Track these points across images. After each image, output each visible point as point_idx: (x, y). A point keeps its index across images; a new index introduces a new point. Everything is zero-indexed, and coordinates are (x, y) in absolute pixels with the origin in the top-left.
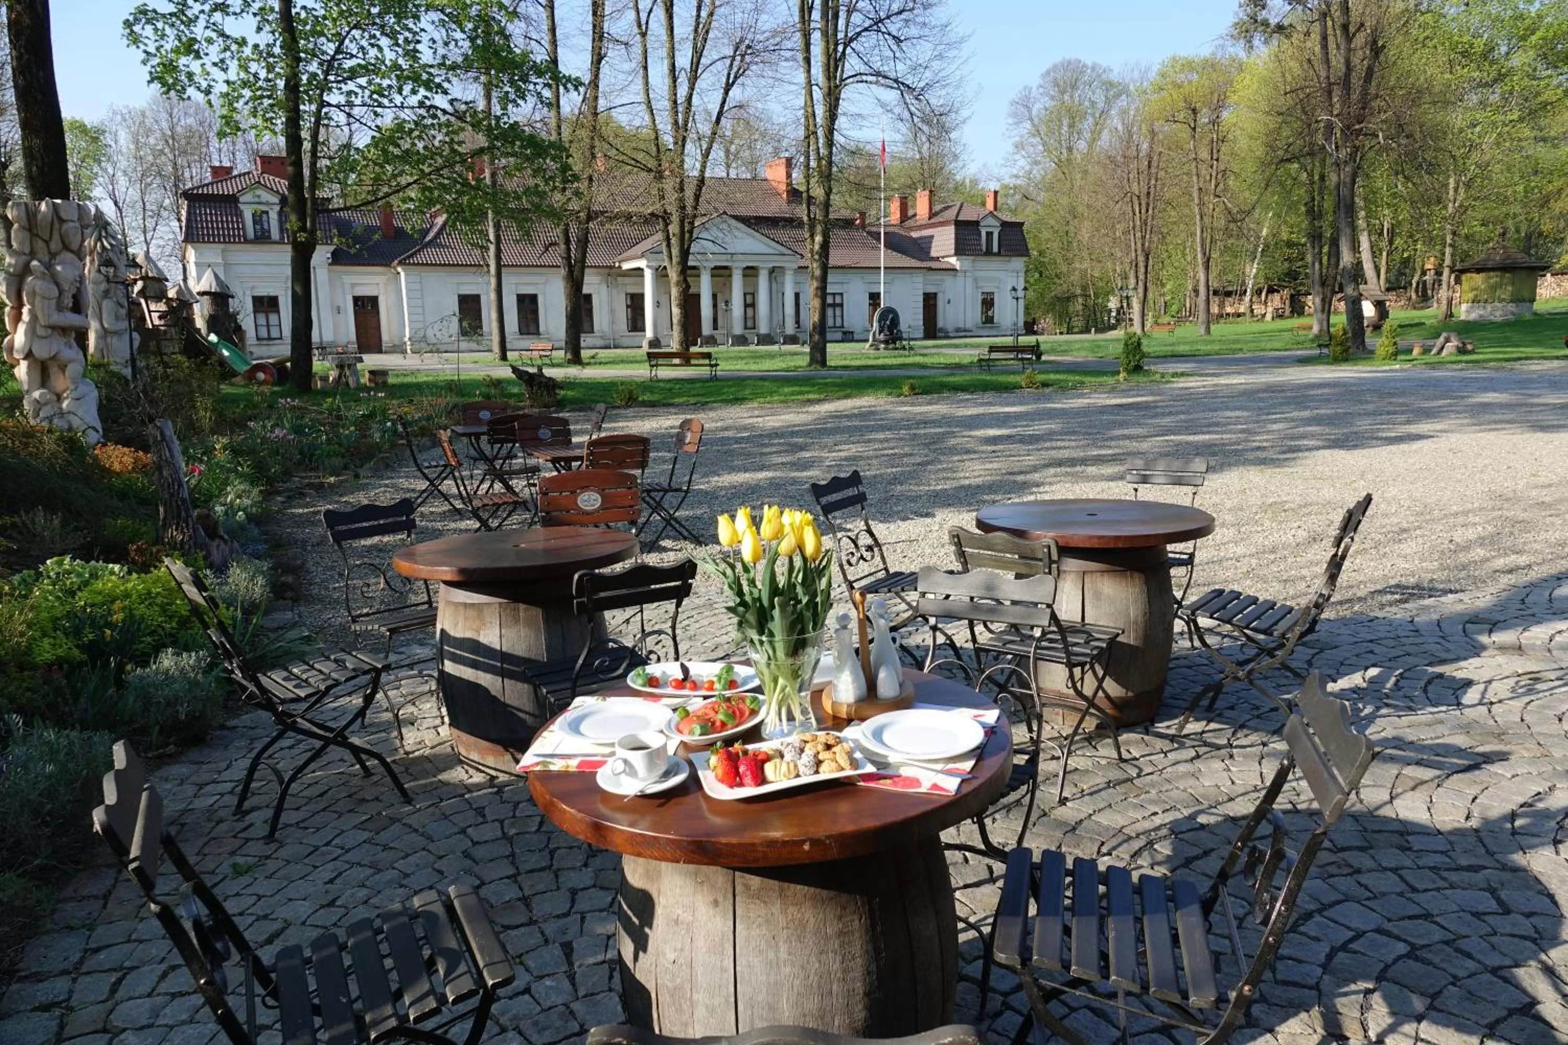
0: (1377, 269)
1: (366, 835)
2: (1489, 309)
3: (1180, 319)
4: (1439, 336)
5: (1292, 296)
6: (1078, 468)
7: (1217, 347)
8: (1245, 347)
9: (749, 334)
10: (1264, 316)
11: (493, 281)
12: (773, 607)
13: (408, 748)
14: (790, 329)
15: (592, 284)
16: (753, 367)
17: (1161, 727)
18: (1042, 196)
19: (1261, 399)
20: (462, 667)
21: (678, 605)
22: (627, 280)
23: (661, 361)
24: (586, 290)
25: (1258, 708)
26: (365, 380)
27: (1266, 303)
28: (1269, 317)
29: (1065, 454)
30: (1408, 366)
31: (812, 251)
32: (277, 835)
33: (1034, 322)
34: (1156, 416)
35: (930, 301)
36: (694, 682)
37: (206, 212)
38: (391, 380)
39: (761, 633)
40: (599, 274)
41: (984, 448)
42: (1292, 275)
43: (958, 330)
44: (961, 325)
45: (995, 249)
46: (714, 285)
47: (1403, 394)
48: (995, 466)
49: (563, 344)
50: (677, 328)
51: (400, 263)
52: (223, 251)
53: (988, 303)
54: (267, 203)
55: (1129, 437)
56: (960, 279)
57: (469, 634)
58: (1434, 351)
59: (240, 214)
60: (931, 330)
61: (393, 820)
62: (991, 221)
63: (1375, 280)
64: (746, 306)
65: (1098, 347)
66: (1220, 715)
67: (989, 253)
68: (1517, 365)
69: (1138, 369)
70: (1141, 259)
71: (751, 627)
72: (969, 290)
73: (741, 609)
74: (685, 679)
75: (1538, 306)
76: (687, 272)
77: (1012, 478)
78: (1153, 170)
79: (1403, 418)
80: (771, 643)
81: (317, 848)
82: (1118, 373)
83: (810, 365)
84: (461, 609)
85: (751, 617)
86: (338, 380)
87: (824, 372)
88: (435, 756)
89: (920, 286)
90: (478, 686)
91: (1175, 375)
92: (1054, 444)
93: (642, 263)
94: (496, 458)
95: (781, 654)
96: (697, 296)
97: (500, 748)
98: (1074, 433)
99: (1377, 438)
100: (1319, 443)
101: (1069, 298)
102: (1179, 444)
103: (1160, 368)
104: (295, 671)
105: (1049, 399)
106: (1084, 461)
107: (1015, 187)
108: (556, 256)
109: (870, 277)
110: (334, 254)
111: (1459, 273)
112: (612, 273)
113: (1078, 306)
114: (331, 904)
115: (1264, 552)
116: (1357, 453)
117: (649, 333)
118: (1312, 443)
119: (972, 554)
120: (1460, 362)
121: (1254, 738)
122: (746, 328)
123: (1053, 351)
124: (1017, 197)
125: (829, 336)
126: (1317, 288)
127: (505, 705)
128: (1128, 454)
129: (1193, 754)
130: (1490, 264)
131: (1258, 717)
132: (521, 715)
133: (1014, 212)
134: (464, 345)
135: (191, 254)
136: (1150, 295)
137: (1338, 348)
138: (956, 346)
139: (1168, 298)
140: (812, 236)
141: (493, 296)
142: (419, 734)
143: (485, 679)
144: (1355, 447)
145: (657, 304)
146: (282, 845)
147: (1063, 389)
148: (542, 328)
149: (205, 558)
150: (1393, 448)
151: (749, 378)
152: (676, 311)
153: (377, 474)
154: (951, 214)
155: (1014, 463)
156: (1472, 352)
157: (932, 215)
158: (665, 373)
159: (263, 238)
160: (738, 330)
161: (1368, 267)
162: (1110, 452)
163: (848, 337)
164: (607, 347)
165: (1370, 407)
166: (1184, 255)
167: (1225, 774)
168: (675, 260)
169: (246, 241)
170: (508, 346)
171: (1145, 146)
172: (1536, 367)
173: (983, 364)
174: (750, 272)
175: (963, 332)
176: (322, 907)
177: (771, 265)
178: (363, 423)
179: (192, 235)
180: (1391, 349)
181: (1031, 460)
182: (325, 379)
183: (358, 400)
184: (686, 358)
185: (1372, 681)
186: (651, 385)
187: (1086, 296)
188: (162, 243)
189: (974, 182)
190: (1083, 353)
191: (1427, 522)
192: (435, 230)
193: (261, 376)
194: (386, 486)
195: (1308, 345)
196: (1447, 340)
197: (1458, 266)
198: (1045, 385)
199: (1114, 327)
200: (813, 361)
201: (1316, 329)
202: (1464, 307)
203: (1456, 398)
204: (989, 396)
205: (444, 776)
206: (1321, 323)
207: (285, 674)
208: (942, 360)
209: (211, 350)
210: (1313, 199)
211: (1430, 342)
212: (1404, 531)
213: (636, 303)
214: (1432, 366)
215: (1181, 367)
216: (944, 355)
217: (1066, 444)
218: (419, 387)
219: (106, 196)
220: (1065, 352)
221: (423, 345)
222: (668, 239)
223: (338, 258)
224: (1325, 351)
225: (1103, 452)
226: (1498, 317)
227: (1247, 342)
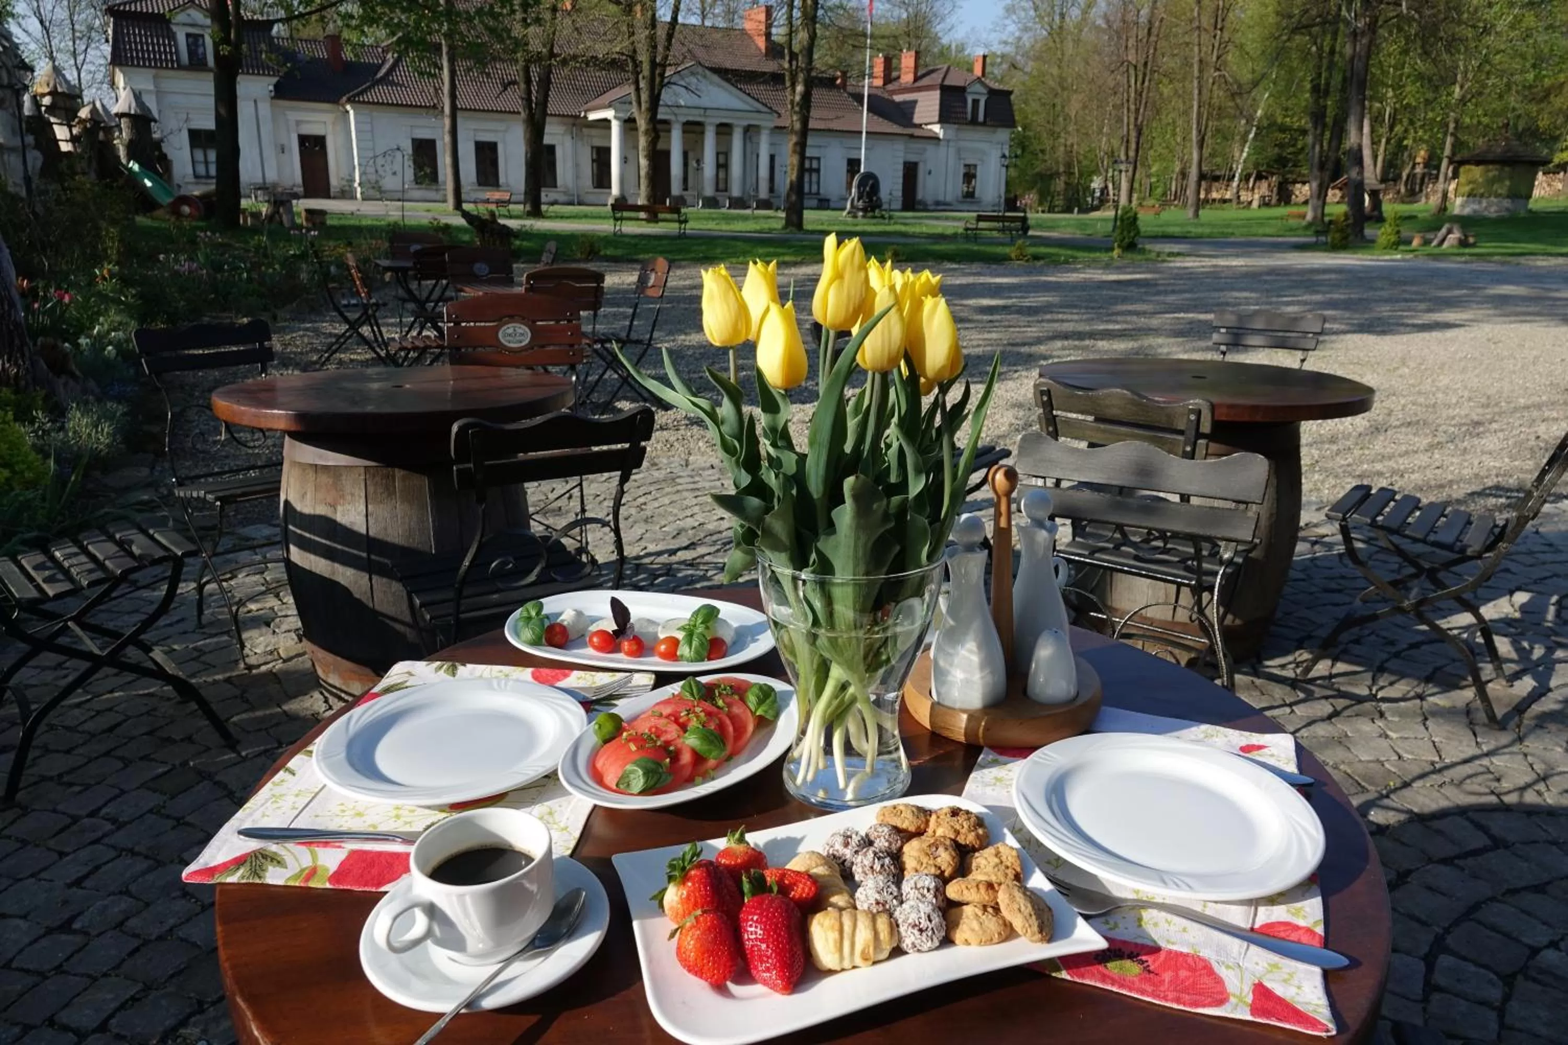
0: (1375, 157)
1: (154, 799)
2: (1484, 204)
3: (1165, 203)
4: (1439, 229)
5: (1280, 184)
6: (1087, 342)
7: (1207, 230)
8: (1236, 231)
9: (720, 197)
10: (1250, 203)
11: (447, 122)
12: (835, 497)
13: (252, 660)
14: (763, 194)
15: (553, 133)
16: (724, 227)
17: (1273, 665)
18: (1030, 66)
19: (1266, 282)
20: (312, 557)
21: (624, 479)
22: (594, 132)
23: (626, 214)
24: (547, 140)
25: (1392, 643)
26: (301, 220)
27: (1253, 189)
28: (1255, 204)
29: (1068, 327)
30: (1409, 256)
31: (792, 102)
32: (20, 796)
33: (1016, 198)
34: (1158, 293)
35: (910, 172)
36: (637, 640)
37: (135, 32)
38: (330, 222)
39: (800, 562)
40: (565, 124)
41: (979, 317)
42: (1281, 161)
43: (938, 203)
44: (941, 198)
45: (981, 118)
46: (685, 142)
47: (1413, 282)
48: (994, 336)
49: (522, 198)
50: (643, 187)
51: (349, 101)
52: (155, 77)
53: (969, 176)
54: (202, 26)
55: (1137, 313)
56: (942, 150)
57: (321, 510)
58: (1435, 243)
59: (172, 36)
60: (910, 201)
61: (203, 775)
62: (978, 88)
63: (1372, 167)
64: (719, 166)
65: (1086, 225)
66: (1345, 651)
67: (974, 122)
68: (1522, 260)
69: (1131, 247)
70: (1133, 134)
71: (776, 546)
72: (951, 162)
73: (754, 502)
74: (617, 633)
75: (1532, 205)
76: (658, 128)
77: (1016, 349)
78: (1153, 38)
79: (1423, 306)
80: (824, 588)
81: (75, 819)
82: (1112, 249)
83: (785, 227)
84: (311, 475)
85: (779, 525)
86: (270, 218)
87: (800, 236)
88: (287, 673)
89: (901, 154)
90: (334, 584)
91: (1171, 254)
92: (1056, 317)
93: (609, 114)
94: (428, 300)
95: (845, 610)
96: (667, 154)
97: (368, 671)
98: (1075, 307)
99: (1408, 325)
100: (1343, 327)
101: (1053, 175)
102: (1191, 322)
103: (1158, 247)
104: (58, 554)
105: (1041, 273)
106: (1092, 335)
107: (1003, 56)
108: (514, 99)
109: (851, 142)
110: (276, 86)
111: (1458, 164)
112: (578, 123)
113: (1059, 184)
114: (66, 927)
115: (1323, 442)
116: (1388, 338)
117: (615, 190)
118: (1336, 326)
119: (1068, 421)
120: (1463, 254)
121: (1401, 688)
122: (717, 190)
123: (1039, 226)
124: (1005, 66)
125: (807, 203)
126: (1316, 172)
127: (375, 613)
128: (1139, 330)
129: (1330, 709)
130: (1490, 157)
131: (1397, 655)
132: (398, 627)
133: (1001, 81)
134: (417, 194)
135: (120, 79)
136: (1137, 176)
137: (1338, 235)
138: (937, 218)
139: (1153, 180)
140: (793, 85)
141: (447, 138)
142: (273, 639)
143: (345, 575)
144: (1384, 333)
145: (624, 160)
146: (25, 810)
147: (1055, 263)
148: (502, 180)
149: (46, 398)
150: (1426, 335)
151: (721, 237)
152: (643, 162)
153: (299, 317)
154: (936, 78)
155: (1015, 334)
156: (1473, 245)
157: (916, 79)
158: (630, 228)
159: (196, 64)
160: (709, 191)
161: (1367, 153)
162: (1117, 327)
163: (824, 204)
164: (571, 203)
165: (1384, 294)
166: (1174, 135)
167: (1384, 743)
168: (643, 108)
169: (181, 67)
170: (464, 197)
171: (1145, 12)
172: (1542, 263)
173: (971, 235)
174: (724, 130)
175: (941, 206)
176: (49, 931)
177: (746, 123)
178: (290, 264)
179: (119, 59)
180: (1393, 238)
181: (1033, 332)
182: (256, 215)
183: (289, 239)
184: (653, 212)
185: (1523, 608)
186: (616, 239)
187: (1070, 174)
188: (93, 69)
189: (961, 48)
190: (1069, 230)
191: (1500, 414)
192: (387, 66)
193: (186, 209)
194: (307, 329)
195: (1300, 232)
196: (1450, 231)
197: (1457, 158)
198: (1036, 257)
199: (1096, 208)
200: (789, 222)
201: (1309, 216)
202: (1459, 201)
203: (1473, 288)
204: (976, 267)
205: (292, 706)
206: (1315, 209)
207: (40, 558)
208: (924, 229)
209: (133, 180)
210: (1320, 75)
211: (1430, 236)
212: (1478, 424)
213: (602, 157)
214: (1435, 257)
215: (1176, 248)
216: (926, 225)
217: (1069, 317)
218: (359, 230)
219: (30, 13)
220: (1051, 228)
221: (375, 192)
222: (638, 89)
223: (282, 92)
224: (1323, 239)
225: (1111, 327)
226: (1492, 212)
227: (1238, 227)
